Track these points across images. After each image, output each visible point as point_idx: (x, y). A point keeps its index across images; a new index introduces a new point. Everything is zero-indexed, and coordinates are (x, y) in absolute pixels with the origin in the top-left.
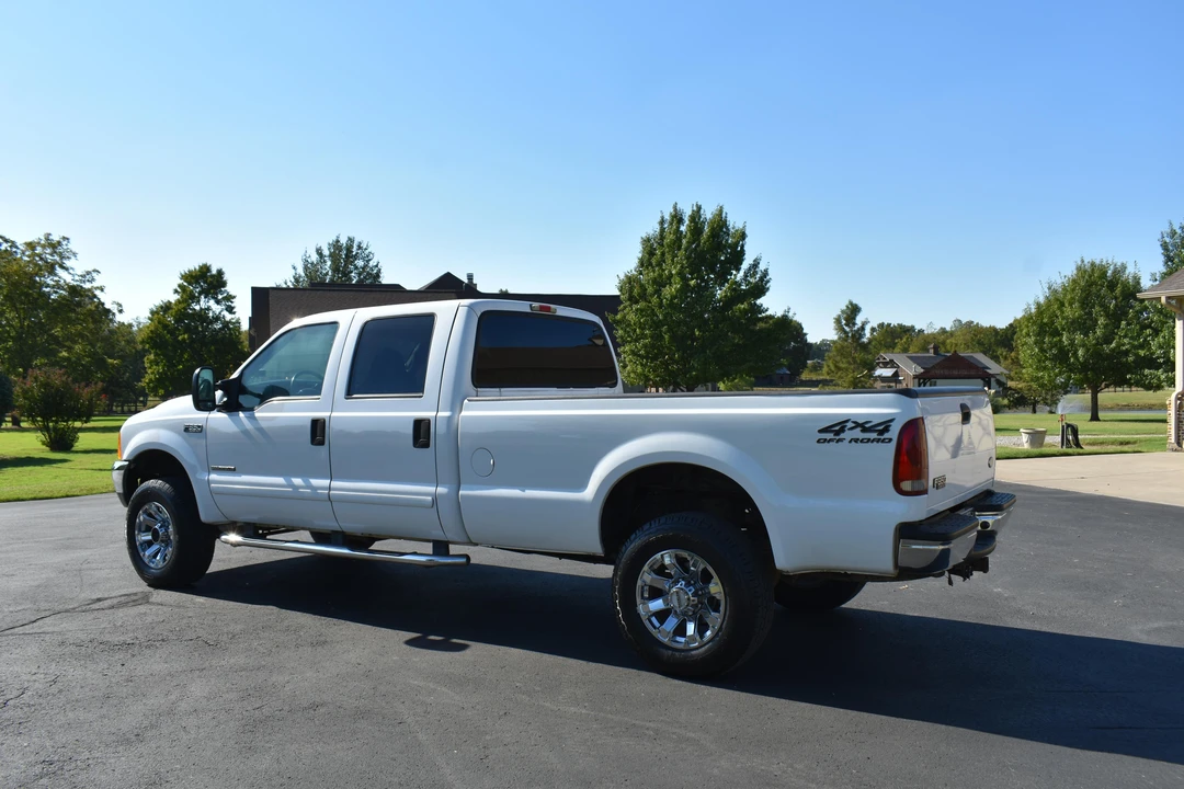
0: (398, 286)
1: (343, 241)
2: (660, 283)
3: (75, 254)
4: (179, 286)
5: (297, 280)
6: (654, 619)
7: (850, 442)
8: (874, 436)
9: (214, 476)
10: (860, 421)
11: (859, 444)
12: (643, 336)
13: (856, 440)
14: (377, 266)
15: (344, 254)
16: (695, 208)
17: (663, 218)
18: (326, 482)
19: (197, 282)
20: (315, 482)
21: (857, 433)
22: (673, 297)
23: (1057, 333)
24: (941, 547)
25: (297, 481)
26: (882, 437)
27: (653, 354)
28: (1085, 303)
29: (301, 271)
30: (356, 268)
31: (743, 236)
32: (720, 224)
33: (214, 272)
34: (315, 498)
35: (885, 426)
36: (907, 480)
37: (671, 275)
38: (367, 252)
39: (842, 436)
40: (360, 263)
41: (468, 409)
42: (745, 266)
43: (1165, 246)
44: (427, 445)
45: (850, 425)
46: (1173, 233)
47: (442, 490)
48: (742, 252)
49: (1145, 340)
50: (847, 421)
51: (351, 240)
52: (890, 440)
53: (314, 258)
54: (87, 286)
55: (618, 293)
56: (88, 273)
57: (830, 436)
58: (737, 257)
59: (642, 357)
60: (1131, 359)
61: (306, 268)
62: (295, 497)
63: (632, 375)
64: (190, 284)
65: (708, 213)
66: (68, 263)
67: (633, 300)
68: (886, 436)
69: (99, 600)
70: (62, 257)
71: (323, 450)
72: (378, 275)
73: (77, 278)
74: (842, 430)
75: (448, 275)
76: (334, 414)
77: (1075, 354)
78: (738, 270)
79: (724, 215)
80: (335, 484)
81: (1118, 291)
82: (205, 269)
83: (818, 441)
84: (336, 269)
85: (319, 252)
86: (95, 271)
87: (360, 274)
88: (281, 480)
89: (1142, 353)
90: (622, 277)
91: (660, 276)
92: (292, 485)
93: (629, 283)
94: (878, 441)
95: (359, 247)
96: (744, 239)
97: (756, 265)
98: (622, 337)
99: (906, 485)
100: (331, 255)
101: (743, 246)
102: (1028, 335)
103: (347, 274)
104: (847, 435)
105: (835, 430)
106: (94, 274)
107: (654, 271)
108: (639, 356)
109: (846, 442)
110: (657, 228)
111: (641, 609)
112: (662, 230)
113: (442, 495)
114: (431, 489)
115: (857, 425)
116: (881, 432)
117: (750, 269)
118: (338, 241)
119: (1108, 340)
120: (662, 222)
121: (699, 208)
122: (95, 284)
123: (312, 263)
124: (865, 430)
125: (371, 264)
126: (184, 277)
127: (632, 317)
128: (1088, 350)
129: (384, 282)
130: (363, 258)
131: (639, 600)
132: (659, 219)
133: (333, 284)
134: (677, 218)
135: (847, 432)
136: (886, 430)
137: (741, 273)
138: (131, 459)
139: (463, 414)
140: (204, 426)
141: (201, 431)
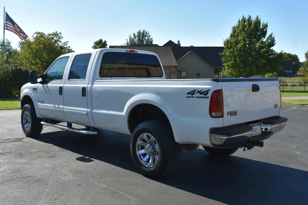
0: (157, 45)
1: (142, 31)
2: (237, 43)
3: (63, 38)
4: (94, 46)
5: (127, 43)
6: (142, 156)
7: (196, 98)
8: (203, 96)
9: (39, 104)
10: (199, 90)
11: (199, 99)
12: (231, 60)
13: (198, 97)
14: (152, 39)
15: (142, 35)
16: (249, 17)
17: (239, 20)
18: (63, 107)
19: (99, 45)
20: (60, 106)
21: (198, 95)
22: (241, 47)
24: (226, 137)
25: (56, 106)
26: (206, 96)
27: (234, 66)
29: (128, 41)
30: (145, 39)
31: (266, 26)
32: (258, 22)
33: (103, 41)
34: (60, 111)
35: (207, 92)
36: (214, 112)
37: (240, 40)
38: (149, 34)
39: (194, 95)
40: (147, 38)
41: (96, 84)
42: (267, 36)
44: (85, 96)
45: (196, 92)
47: (89, 110)
48: (266, 31)
50: (195, 90)
51: (144, 31)
52: (208, 97)
53: (133, 36)
54: (65, 46)
55: (223, 46)
56: (66, 42)
57: (190, 95)
58: (264, 33)
59: (231, 67)
61: (130, 40)
62: (56, 111)
63: (227, 73)
64: (97, 45)
65: (253, 19)
66: (60, 40)
67: (228, 48)
68: (207, 96)
69: (8, 139)
70: (59, 38)
71: (62, 96)
72: (152, 42)
73: (62, 44)
74: (193, 94)
75: (170, 41)
76: (65, 85)
78: (264, 37)
79: (259, 19)
80: (65, 107)
82: (101, 40)
83: (186, 97)
84: (139, 40)
85: (134, 35)
86: (67, 42)
87: (146, 41)
88: (53, 105)
90: (225, 40)
91: (237, 40)
93: (227, 43)
94: (204, 97)
95: (146, 33)
96: (267, 27)
97: (271, 35)
98: (224, 60)
99: (214, 114)
100: (138, 36)
101: (266, 30)
103: (142, 41)
104: (195, 95)
105: (192, 93)
106: (67, 43)
107: (235, 39)
108: (230, 67)
109: (195, 98)
110: (237, 23)
111: (137, 152)
112: (239, 24)
113: (89, 112)
114: (86, 110)
115: (198, 92)
116: (205, 95)
117: (269, 37)
118: (140, 31)
120: (239, 22)
121: (250, 17)
122: (68, 46)
123: (132, 38)
124: (201, 93)
125: (150, 38)
126: (95, 43)
127: (228, 54)
129: (153, 44)
130: (147, 37)
131: (137, 150)
132: (238, 21)
133: (138, 44)
134: (244, 20)
135: (195, 94)
136: (207, 94)
137: (266, 38)
138: (22, 98)
139: (94, 86)
140: (37, 88)
141: (36, 90)
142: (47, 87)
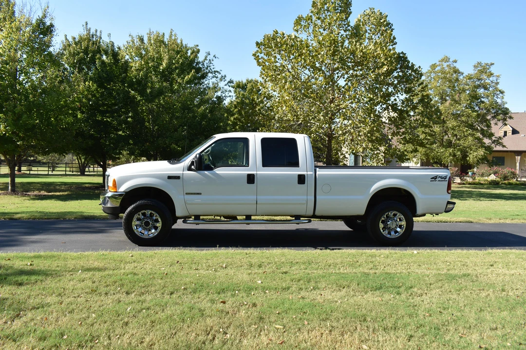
7: (438, 181)
8: (443, 180)
9: (187, 197)
18: (255, 197)
21: (440, 179)
35: (446, 177)
41: (319, 172)
44: (303, 183)
45: (438, 177)
52: (447, 181)
57: (433, 180)
71: (253, 186)
74: (436, 178)
76: (258, 173)
83: (431, 181)
99: (450, 191)
104: (437, 179)
105: (435, 178)
113: (310, 199)
114: (304, 198)
115: (440, 177)
116: (445, 179)
124: (442, 178)
136: (446, 178)
138: (128, 191)
139: (317, 173)
140: (181, 176)
141: (179, 179)
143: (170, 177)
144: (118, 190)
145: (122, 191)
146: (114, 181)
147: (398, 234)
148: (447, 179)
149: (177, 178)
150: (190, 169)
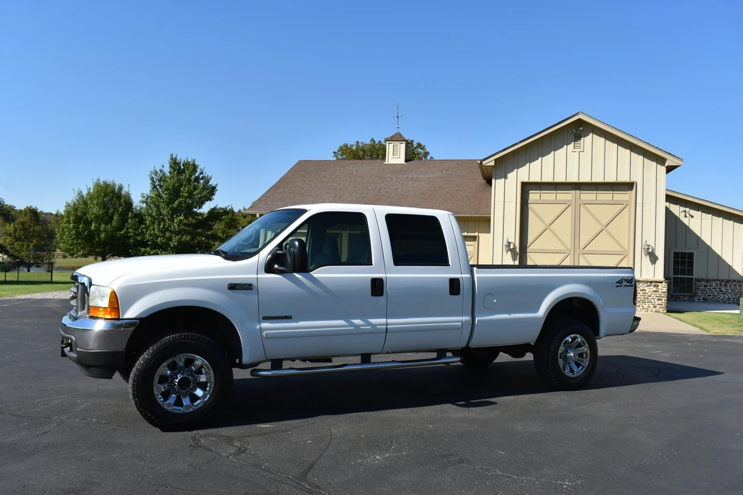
8: (629, 284)
9: (265, 325)
13: (625, 286)
18: (383, 320)
20: (374, 321)
21: (625, 283)
23: (88, 223)
25: (357, 322)
28: (104, 206)
34: (375, 331)
35: (632, 280)
41: (478, 273)
43: (152, 179)
44: (458, 293)
46: (156, 173)
47: (466, 318)
49: (142, 230)
50: (623, 279)
52: (633, 286)
57: (619, 284)
60: (131, 241)
62: (358, 332)
71: (381, 300)
76: (388, 275)
77: (99, 236)
80: (390, 321)
81: (122, 200)
83: (616, 286)
88: (342, 322)
89: (139, 238)
92: (353, 325)
94: (630, 286)
102: (68, 222)
109: (623, 286)
113: (466, 321)
114: (460, 318)
115: (626, 280)
116: (631, 283)
119: (119, 228)
124: (627, 282)
128: (107, 235)
135: (623, 283)
138: (144, 316)
139: (476, 276)
140: (255, 284)
141: (252, 289)
142: (314, 280)
143: (233, 287)
144: (123, 314)
145: (133, 316)
146: (114, 296)
147: (581, 367)
148: (633, 284)
149: (247, 287)
150: (269, 268)
